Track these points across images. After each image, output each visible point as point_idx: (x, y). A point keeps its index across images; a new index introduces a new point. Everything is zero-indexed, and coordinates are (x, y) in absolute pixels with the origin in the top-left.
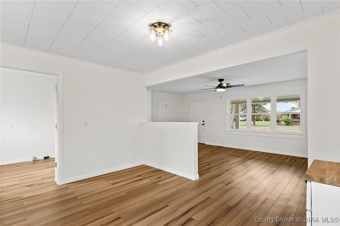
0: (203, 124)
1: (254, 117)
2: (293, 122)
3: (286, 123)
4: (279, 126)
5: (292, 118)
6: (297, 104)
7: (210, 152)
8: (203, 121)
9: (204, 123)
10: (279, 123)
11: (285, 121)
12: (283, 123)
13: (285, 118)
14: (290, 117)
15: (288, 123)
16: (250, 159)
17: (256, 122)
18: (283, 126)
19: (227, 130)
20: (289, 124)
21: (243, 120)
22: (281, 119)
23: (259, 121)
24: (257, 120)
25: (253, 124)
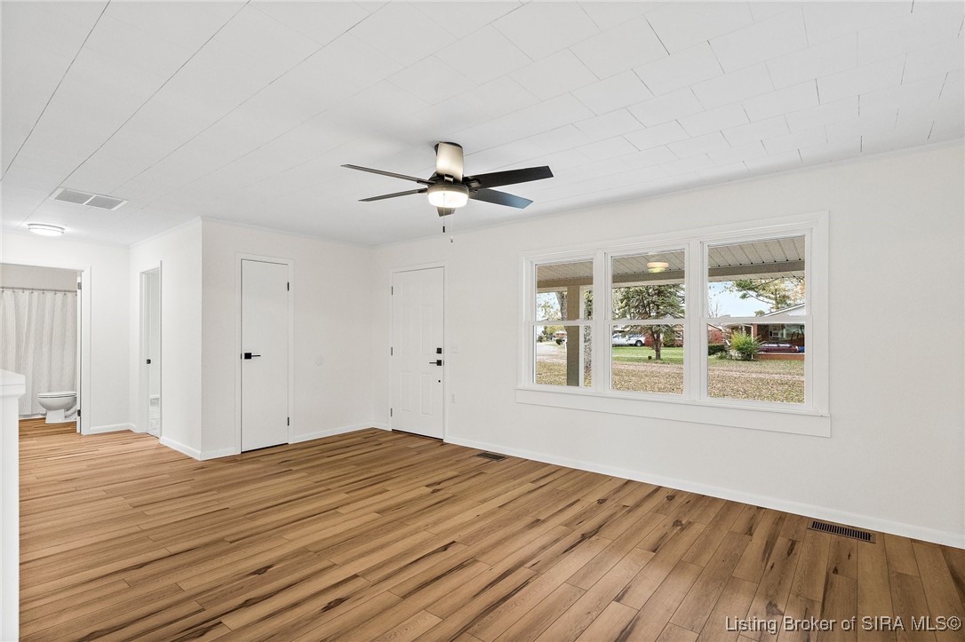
0: (439, 363)
1: (658, 337)
2: (761, 351)
3: (743, 353)
4: (725, 362)
5: (759, 341)
6: (771, 301)
7: (430, 490)
8: (439, 351)
9: (439, 357)
10: (724, 354)
11: (739, 349)
12: (734, 353)
13: (740, 338)
14: (753, 338)
15: (747, 355)
16: (584, 537)
17: (664, 352)
18: (734, 363)
19: (520, 386)
20: (749, 355)
21: (631, 345)
22: (730, 342)
23: (672, 346)
24: (666, 346)
25: (654, 356)
